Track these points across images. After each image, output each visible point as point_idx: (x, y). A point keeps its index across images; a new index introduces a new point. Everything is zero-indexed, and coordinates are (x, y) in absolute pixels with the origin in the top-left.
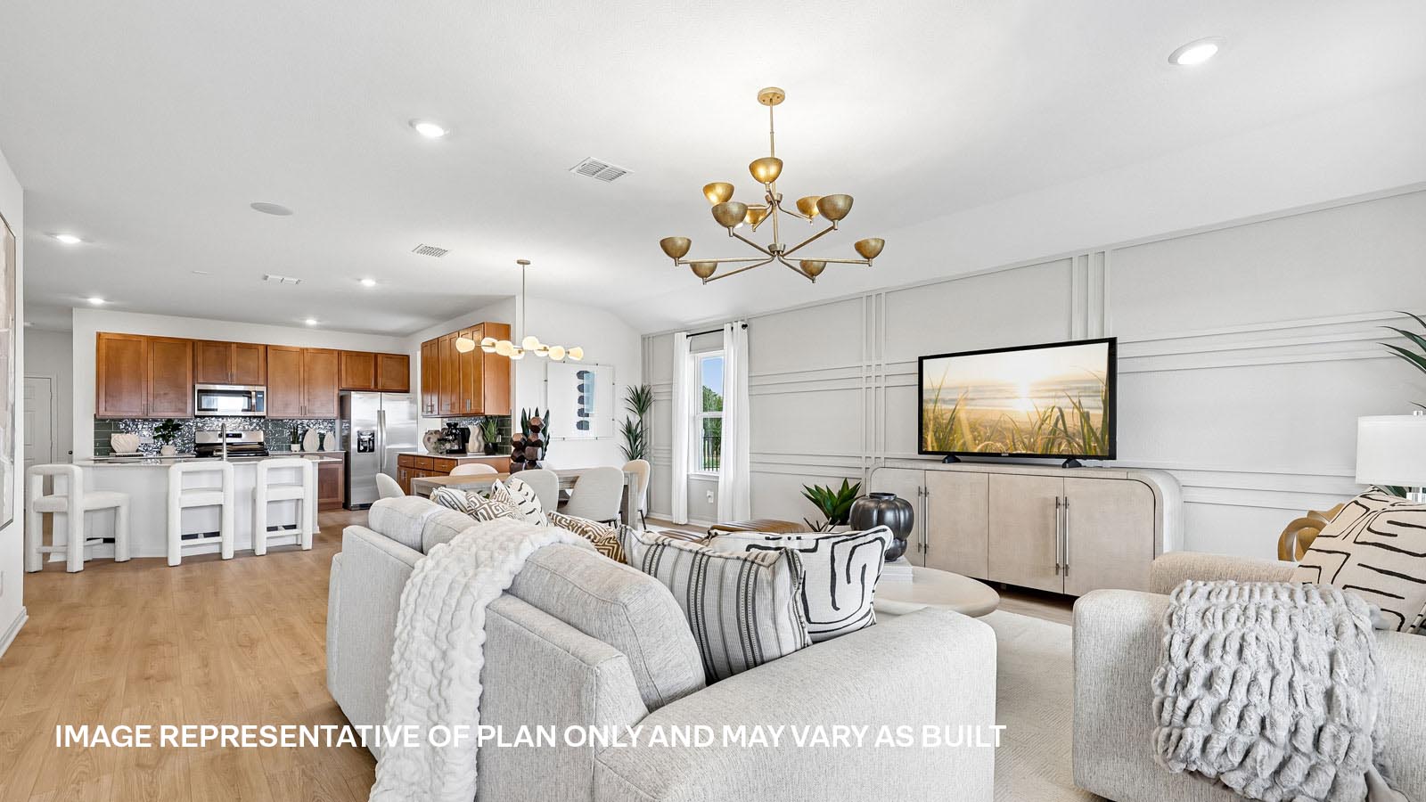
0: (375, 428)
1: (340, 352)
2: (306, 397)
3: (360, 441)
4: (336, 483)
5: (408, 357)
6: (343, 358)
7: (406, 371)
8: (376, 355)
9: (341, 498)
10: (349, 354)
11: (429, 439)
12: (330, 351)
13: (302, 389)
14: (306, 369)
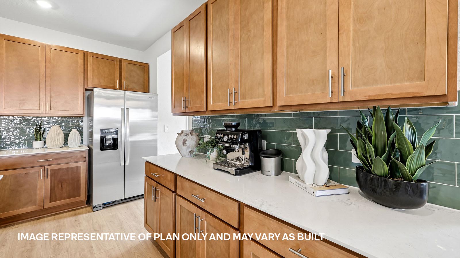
0: (118, 125)
1: (85, 54)
2: (48, 95)
3: (103, 139)
4: (79, 181)
5: (148, 65)
6: (89, 59)
7: (146, 77)
8: (121, 61)
9: (83, 196)
10: (96, 56)
11: (184, 142)
12: (76, 52)
13: (42, 85)
14: (48, 65)
